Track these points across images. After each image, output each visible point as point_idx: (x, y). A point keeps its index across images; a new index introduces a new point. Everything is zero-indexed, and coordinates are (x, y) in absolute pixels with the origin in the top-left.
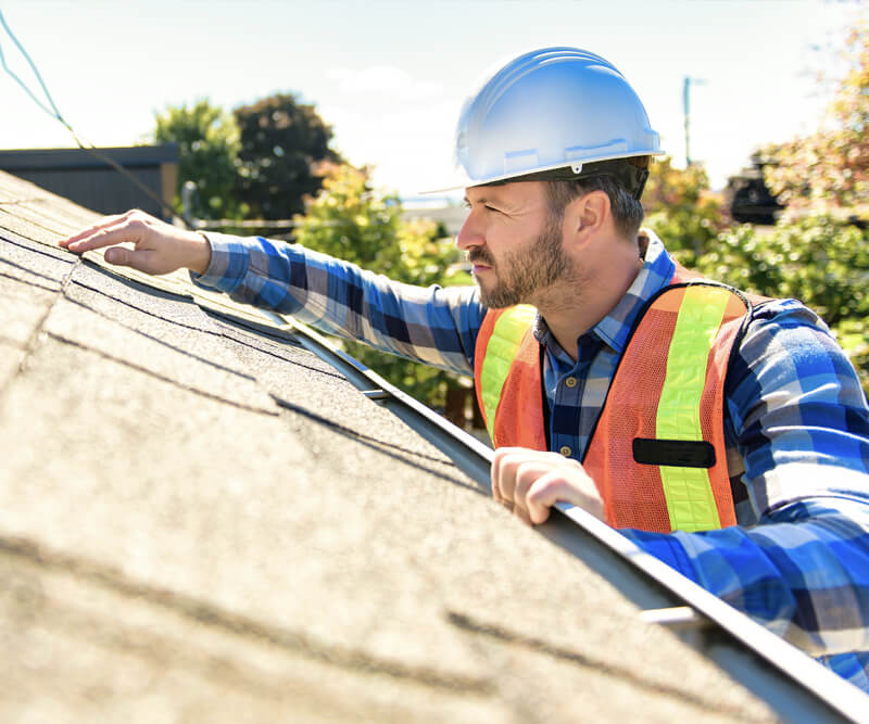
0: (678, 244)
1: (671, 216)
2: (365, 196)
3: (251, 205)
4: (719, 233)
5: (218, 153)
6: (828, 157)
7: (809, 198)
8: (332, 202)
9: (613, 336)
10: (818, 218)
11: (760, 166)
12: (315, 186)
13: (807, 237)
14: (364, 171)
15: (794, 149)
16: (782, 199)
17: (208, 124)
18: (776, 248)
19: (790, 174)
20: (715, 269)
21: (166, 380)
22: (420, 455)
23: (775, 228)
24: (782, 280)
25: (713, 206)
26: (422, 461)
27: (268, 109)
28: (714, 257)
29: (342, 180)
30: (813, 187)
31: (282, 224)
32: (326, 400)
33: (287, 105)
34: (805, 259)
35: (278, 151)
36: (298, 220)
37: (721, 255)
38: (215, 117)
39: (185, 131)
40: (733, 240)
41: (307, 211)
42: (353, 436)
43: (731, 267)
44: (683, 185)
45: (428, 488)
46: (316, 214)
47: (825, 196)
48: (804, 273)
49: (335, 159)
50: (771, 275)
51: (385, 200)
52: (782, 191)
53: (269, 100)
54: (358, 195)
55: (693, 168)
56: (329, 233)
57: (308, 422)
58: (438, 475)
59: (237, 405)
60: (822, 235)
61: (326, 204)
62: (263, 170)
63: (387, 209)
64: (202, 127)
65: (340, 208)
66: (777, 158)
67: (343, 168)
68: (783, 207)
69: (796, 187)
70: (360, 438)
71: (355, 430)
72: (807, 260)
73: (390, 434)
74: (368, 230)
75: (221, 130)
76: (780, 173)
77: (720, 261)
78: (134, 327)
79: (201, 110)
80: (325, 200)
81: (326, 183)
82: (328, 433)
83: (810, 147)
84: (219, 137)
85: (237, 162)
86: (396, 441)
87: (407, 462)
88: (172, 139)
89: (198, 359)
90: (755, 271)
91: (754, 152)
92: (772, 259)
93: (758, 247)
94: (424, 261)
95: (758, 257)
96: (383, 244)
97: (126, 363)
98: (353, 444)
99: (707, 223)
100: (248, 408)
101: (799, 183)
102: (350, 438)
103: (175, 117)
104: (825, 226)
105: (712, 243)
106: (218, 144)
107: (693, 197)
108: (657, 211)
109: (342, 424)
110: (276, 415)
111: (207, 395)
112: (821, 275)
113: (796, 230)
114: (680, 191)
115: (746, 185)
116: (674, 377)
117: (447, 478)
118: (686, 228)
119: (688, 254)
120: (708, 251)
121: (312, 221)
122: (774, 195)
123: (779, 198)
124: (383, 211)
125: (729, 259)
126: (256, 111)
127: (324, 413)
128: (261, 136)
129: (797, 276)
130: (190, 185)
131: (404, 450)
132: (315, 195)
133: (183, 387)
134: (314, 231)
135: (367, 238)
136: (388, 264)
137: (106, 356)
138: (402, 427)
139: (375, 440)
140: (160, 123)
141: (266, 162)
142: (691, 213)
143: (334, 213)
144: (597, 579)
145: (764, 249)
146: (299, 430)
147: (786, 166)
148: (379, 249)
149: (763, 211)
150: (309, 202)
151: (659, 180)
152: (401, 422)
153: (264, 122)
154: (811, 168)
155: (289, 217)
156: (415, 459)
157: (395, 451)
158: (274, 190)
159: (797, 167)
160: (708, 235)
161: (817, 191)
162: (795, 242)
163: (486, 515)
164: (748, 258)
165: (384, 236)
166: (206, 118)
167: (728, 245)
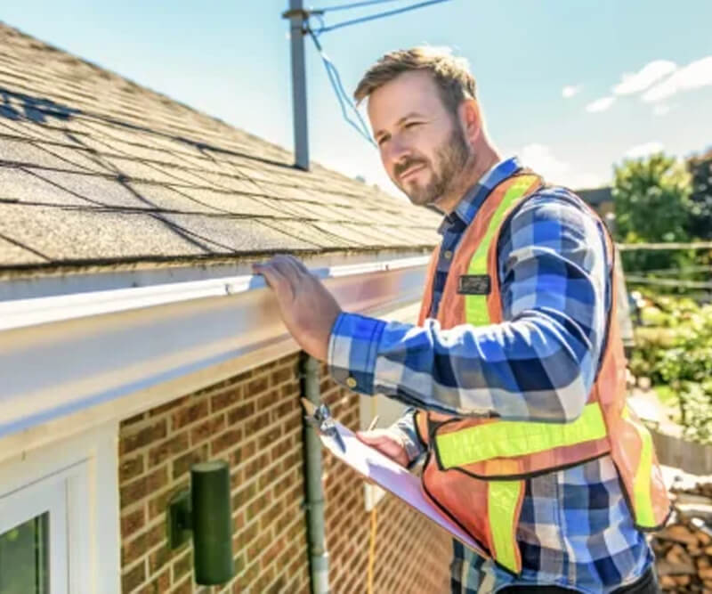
5: (671, 197)
17: (661, 174)
38: (668, 166)
64: (656, 176)
75: (673, 178)
79: (656, 162)
85: (689, 203)
166: (659, 169)
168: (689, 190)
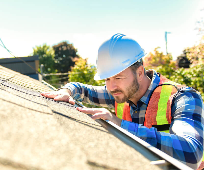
0: (165, 74)
1: (163, 67)
2: (86, 66)
3: (58, 70)
4: (175, 70)
5: (49, 57)
6: (202, 50)
7: (198, 61)
8: (78, 68)
9: (145, 101)
10: (200, 65)
11: (185, 53)
12: (73, 64)
13: (198, 70)
14: (86, 60)
15: (194, 48)
16: (191, 62)
17: (46, 50)
18: (190, 73)
19: (193, 55)
20: (174, 80)
21: (21, 106)
22: (93, 124)
23: (189, 68)
24: (191, 81)
25: (174, 64)
26: (93, 126)
27: (61, 46)
28: (174, 76)
29: (80, 62)
30: (199, 58)
31: (65, 74)
32: (69, 112)
33: (65, 44)
34: (197, 76)
35: (64, 56)
36: (69, 73)
37: (176, 76)
38: (48, 48)
39: (41, 52)
40: (179, 72)
41: (71, 70)
42: (75, 120)
43: (178, 78)
44: (166, 59)
45: (93, 132)
46: (74, 71)
47: (202, 60)
48: (197, 79)
49: (78, 57)
50: (189, 80)
51: (91, 67)
52: (191, 59)
53: (61, 43)
54: (84, 66)
55: (168, 55)
56: (77, 76)
57: (61, 116)
58: (97, 129)
59: (41, 112)
60: (201, 70)
61: (76, 68)
62: (60, 61)
63: (92, 69)
64: (45, 51)
65: (80, 69)
66: (190, 51)
67: (80, 59)
68: (191, 63)
69: (195, 58)
70: (76, 121)
71: (75, 118)
72: (198, 76)
73: (85, 119)
74: (87, 74)
75: (50, 51)
76: (190, 55)
77: (176, 77)
78: (17, 95)
79: (45, 47)
80: (76, 67)
81: (76, 63)
82: (67, 119)
83: (198, 48)
84: (49, 53)
85: (54, 59)
86: (86, 121)
87: (89, 126)
88: (38, 54)
89: (33, 102)
90: (185, 80)
91: (184, 50)
92: (189, 76)
93: (185, 74)
94: (101, 81)
95: (185, 76)
96: (91, 77)
97: (10, 102)
98: (74, 122)
99: (172, 68)
100: (44, 113)
101: (195, 57)
102: (73, 120)
103: (38, 49)
104: (202, 67)
105: (174, 73)
106: (49, 55)
107: (168, 62)
108: (160, 66)
109: (72, 117)
110: (52, 114)
111: (32, 110)
112: (201, 80)
113: (195, 69)
114: (165, 61)
115: (182, 59)
116: (160, 109)
117: (99, 129)
118: (167, 70)
119: (168, 76)
120: (172, 75)
121: (73, 73)
122: (189, 60)
123: (190, 61)
124: (91, 69)
125: (178, 77)
126: (58, 46)
127: (67, 115)
128: (60, 53)
129: (196, 80)
130: (42, 65)
131: (88, 123)
132: (73, 66)
133: (26, 108)
134: (74, 75)
135: (87, 76)
136: (93, 83)
137: (4, 100)
138: (89, 118)
139: (80, 121)
140: (34, 50)
141: (61, 59)
142: (168, 66)
143: (78, 71)
144: (138, 153)
145: (187, 73)
146: (58, 118)
147: (192, 53)
148: (90, 79)
149: (186, 65)
150: (72, 68)
151: (160, 58)
152: (89, 117)
153: (60, 49)
154: (198, 53)
155: (67, 72)
156: (91, 125)
157: (86, 123)
158: (63, 66)
159: (195, 53)
160: (172, 71)
161: (200, 59)
162: (195, 72)
163: (109, 138)
164: (183, 76)
165: (91, 76)
166: (46, 49)
167: (178, 73)
168: (54, 56)
